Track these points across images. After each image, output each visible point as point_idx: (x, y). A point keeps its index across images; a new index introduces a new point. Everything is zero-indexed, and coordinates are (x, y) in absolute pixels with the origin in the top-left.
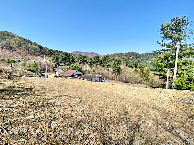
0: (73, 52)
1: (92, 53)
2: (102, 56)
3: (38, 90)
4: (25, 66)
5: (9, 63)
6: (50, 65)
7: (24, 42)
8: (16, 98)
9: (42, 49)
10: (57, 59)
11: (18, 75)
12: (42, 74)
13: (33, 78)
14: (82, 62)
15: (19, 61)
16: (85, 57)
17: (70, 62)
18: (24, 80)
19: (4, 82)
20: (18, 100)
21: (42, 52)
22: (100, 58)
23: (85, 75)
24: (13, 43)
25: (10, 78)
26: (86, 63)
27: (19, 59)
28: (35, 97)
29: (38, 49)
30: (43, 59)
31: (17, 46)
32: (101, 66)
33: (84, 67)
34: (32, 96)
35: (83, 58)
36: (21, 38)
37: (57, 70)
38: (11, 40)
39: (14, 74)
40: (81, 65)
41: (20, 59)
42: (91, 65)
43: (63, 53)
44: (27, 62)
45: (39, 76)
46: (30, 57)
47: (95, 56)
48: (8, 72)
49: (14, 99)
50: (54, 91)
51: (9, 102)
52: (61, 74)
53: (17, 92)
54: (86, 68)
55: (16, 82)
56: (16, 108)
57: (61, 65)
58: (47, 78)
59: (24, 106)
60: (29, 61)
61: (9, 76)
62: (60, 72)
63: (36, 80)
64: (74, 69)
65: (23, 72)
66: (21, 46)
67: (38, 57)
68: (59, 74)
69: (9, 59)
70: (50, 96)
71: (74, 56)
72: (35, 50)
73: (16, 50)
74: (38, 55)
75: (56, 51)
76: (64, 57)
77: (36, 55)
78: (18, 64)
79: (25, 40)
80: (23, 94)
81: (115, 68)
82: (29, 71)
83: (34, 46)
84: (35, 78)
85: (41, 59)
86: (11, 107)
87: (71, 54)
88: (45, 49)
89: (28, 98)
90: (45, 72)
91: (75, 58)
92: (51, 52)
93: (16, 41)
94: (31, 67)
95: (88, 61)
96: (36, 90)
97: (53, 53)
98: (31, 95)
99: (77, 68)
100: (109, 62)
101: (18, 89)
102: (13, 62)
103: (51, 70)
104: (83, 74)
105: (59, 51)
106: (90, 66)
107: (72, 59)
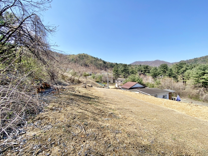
0: (133, 63)
1: (157, 62)
2: (172, 64)
3: (103, 99)
4: (94, 78)
5: (85, 76)
6: (111, 78)
7: (94, 59)
8: (90, 104)
9: (105, 64)
10: (117, 71)
11: (90, 85)
12: (105, 85)
13: (99, 88)
14: (143, 73)
15: (91, 75)
16: (147, 67)
17: (129, 74)
18: (94, 89)
19: (83, 91)
20: (91, 105)
21: (105, 66)
22: (169, 67)
23: (147, 88)
24: (88, 62)
25: (85, 87)
26: (147, 74)
27: (90, 73)
28: (102, 105)
29: (102, 64)
30: (106, 72)
31: (90, 64)
32: (170, 77)
33: (145, 79)
34: (99, 104)
35: (144, 68)
36: (92, 57)
37: (116, 82)
38: (86, 60)
39: (88, 85)
40: (142, 76)
41: (92, 73)
42: (155, 76)
43: (122, 65)
44: (95, 75)
45: (103, 87)
46: (97, 71)
47: (161, 64)
48: (84, 82)
49: (89, 104)
50: (116, 103)
51: (86, 106)
52: (120, 86)
53: (90, 99)
54: (148, 80)
55: (89, 91)
56: (90, 112)
57: (120, 77)
58: (108, 89)
59: (95, 112)
60: (97, 74)
61: (85, 86)
62: (119, 84)
63: (101, 90)
64: (134, 81)
65: (93, 83)
66: (92, 63)
67: (103, 71)
68: (119, 86)
69: (85, 74)
70: (113, 107)
71: (134, 67)
72: (101, 65)
73: (89, 67)
74: (103, 69)
75: (117, 64)
76: (123, 69)
77: (101, 69)
78: (89, 77)
79: (94, 58)
80: (94, 101)
81: (198, 80)
82: (96, 83)
83: (100, 62)
84: (100, 88)
85: (104, 72)
86: (87, 111)
87: (130, 65)
88: (108, 64)
89: (97, 105)
90: (107, 84)
91: (134, 70)
92: (112, 66)
93: (89, 59)
94: (98, 79)
95: (151, 71)
96: (102, 99)
97: (114, 66)
98: (99, 102)
99: (137, 80)
100: (185, 71)
101: (90, 96)
102: (87, 76)
103: (112, 81)
104: (144, 87)
105: (119, 64)
106: (153, 77)
107: (130, 71)
